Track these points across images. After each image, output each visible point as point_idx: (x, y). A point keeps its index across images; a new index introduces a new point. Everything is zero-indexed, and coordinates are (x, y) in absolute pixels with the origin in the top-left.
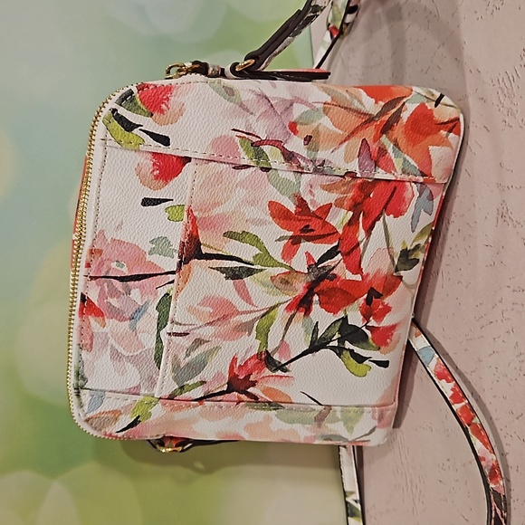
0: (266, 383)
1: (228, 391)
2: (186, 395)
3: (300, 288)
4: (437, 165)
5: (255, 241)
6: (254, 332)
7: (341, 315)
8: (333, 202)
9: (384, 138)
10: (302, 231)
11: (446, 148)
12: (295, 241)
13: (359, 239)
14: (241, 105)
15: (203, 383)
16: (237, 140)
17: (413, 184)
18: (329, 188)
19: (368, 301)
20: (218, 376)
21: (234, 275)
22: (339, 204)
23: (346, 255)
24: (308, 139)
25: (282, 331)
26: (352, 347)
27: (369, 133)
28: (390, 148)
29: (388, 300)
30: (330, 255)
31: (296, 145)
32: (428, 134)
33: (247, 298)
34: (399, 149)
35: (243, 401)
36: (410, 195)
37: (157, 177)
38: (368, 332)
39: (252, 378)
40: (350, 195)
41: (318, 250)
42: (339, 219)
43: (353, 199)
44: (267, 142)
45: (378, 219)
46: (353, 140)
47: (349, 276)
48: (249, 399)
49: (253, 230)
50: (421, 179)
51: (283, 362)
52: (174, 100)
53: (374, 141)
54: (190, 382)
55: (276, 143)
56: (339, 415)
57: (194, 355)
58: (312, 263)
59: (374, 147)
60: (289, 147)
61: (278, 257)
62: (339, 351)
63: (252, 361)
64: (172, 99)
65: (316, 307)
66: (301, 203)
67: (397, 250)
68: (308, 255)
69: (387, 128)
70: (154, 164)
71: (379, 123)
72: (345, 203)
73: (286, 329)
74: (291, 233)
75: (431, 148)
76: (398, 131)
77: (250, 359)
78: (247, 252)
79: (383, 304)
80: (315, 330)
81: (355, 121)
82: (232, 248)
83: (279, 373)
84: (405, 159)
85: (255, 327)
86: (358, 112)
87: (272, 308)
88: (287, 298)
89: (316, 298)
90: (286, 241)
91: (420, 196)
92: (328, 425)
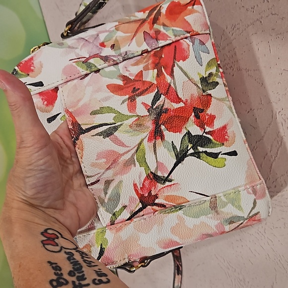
0: (163, 194)
1: (144, 207)
2: (120, 218)
3: (150, 125)
4: (194, 24)
5: (110, 110)
6: (137, 163)
7: (184, 131)
8: (142, 69)
9: (156, 26)
10: (133, 92)
11: (195, 14)
12: (132, 99)
13: (169, 82)
14: (69, 47)
15: (125, 207)
16: (74, 64)
17: (185, 40)
18: (136, 64)
19: (197, 116)
20: (131, 200)
21: (108, 134)
22: (146, 68)
23: (166, 94)
24: (113, 46)
25: (154, 156)
26: (204, 150)
27: (146, 27)
28: (161, 29)
29: (210, 111)
30: (156, 98)
31: (107, 51)
32: (181, 12)
33: (122, 144)
34: (167, 26)
35: (157, 211)
36: (187, 46)
37: (47, 105)
38: (209, 136)
39: (153, 193)
40: (150, 61)
41: (148, 98)
42: (151, 76)
43: (153, 63)
44: (90, 57)
45: (174, 66)
46: (138, 35)
47: (176, 106)
48: (160, 208)
49: (105, 104)
50: (188, 35)
51: (166, 175)
52: (36, 62)
53: (151, 29)
54: (117, 209)
55: (96, 56)
56: (224, 199)
57: (110, 192)
58: (149, 107)
59: (152, 32)
60: (103, 54)
61: (127, 113)
62: (197, 154)
63: (146, 182)
64: (35, 62)
65: (166, 133)
66: (125, 78)
67: (197, 79)
68: (144, 104)
69: (155, 21)
70: (42, 99)
71: (149, 20)
72: (149, 66)
73: (155, 153)
74: (127, 96)
75: (185, 18)
76: (162, 19)
77: (144, 181)
78: (108, 118)
79: (207, 114)
80: (174, 148)
81: (135, 26)
82: (99, 119)
83: (167, 183)
84: (173, 30)
85: (136, 160)
86: (135, 21)
87: (140, 144)
88: (145, 134)
89: (163, 127)
90: (127, 102)
91: (193, 44)
92: (223, 210)
